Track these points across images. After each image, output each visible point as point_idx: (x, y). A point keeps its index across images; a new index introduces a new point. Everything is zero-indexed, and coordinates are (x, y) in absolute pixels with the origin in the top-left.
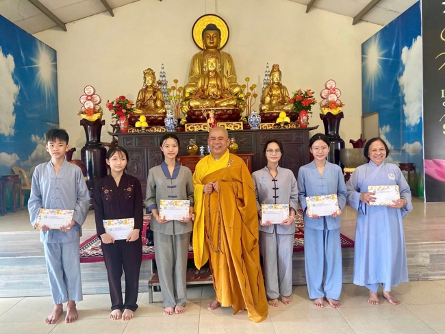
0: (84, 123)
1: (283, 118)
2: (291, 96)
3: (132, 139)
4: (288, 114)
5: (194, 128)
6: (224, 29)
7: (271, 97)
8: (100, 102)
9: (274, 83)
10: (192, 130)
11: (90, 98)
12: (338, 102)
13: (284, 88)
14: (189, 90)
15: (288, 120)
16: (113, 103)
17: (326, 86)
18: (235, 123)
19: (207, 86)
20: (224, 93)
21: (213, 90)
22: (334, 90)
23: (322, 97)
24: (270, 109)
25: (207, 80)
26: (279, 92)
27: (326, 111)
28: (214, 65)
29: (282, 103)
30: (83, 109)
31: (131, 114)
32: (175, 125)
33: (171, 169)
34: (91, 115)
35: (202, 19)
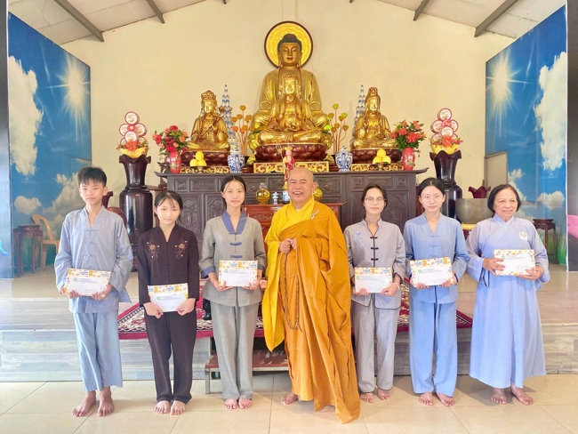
0: (125, 160)
1: (382, 157)
2: (393, 129)
3: (185, 181)
4: (389, 152)
5: (264, 168)
6: (306, 41)
7: (366, 130)
8: (145, 134)
9: (370, 111)
10: (262, 171)
11: (133, 127)
12: (455, 138)
13: (384, 118)
14: (260, 119)
15: (388, 160)
16: (161, 135)
17: (438, 116)
18: (318, 163)
19: (283, 114)
20: (304, 123)
21: (290, 120)
22: (449, 121)
23: (433, 131)
24: (364, 146)
25: (283, 106)
26: (376, 123)
27: (438, 149)
28: (293, 87)
29: (381, 137)
30: (123, 143)
31: (184, 150)
32: (241, 164)
33: (235, 222)
34: (133, 149)
35: (277, 27)
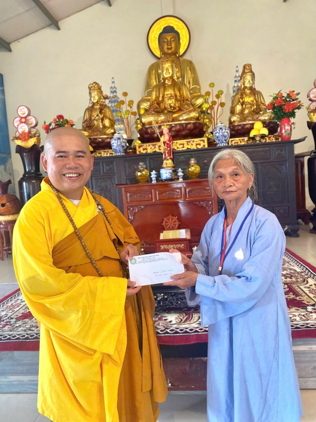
0: (19, 150)
1: (259, 130)
2: (268, 100)
4: (265, 124)
5: (146, 149)
6: (184, 33)
7: (242, 105)
8: (36, 125)
9: (245, 87)
10: (144, 152)
11: (24, 120)
13: (259, 93)
14: (144, 106)
15: (265, 131)
16: (50, 125)
18: (197, 140)
19: (163, 97)
20: (183, 104)
21: (170, 102)
23: (310, 100)
24: (241, 120)
25: (162, 90)
28: (170, 71)
29: (257, 112)
30: (17, 134)
32: (123, 147)
34: (25, 140)
35: (158, 22)
